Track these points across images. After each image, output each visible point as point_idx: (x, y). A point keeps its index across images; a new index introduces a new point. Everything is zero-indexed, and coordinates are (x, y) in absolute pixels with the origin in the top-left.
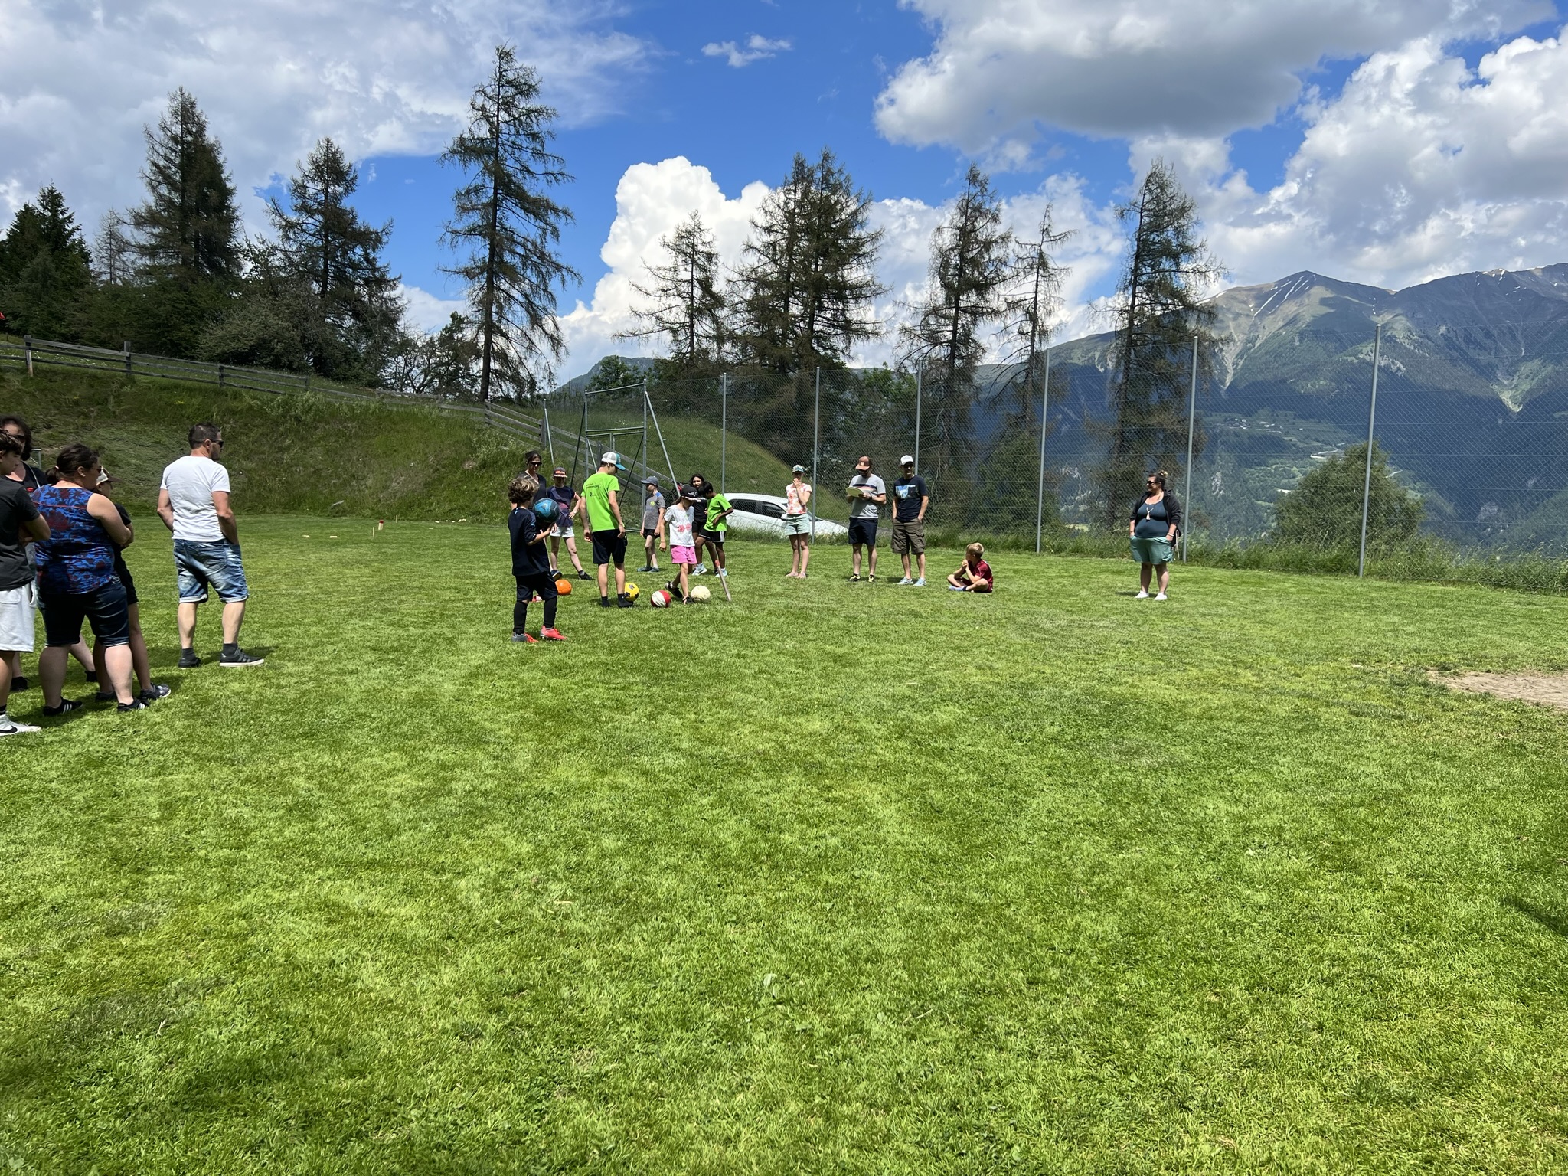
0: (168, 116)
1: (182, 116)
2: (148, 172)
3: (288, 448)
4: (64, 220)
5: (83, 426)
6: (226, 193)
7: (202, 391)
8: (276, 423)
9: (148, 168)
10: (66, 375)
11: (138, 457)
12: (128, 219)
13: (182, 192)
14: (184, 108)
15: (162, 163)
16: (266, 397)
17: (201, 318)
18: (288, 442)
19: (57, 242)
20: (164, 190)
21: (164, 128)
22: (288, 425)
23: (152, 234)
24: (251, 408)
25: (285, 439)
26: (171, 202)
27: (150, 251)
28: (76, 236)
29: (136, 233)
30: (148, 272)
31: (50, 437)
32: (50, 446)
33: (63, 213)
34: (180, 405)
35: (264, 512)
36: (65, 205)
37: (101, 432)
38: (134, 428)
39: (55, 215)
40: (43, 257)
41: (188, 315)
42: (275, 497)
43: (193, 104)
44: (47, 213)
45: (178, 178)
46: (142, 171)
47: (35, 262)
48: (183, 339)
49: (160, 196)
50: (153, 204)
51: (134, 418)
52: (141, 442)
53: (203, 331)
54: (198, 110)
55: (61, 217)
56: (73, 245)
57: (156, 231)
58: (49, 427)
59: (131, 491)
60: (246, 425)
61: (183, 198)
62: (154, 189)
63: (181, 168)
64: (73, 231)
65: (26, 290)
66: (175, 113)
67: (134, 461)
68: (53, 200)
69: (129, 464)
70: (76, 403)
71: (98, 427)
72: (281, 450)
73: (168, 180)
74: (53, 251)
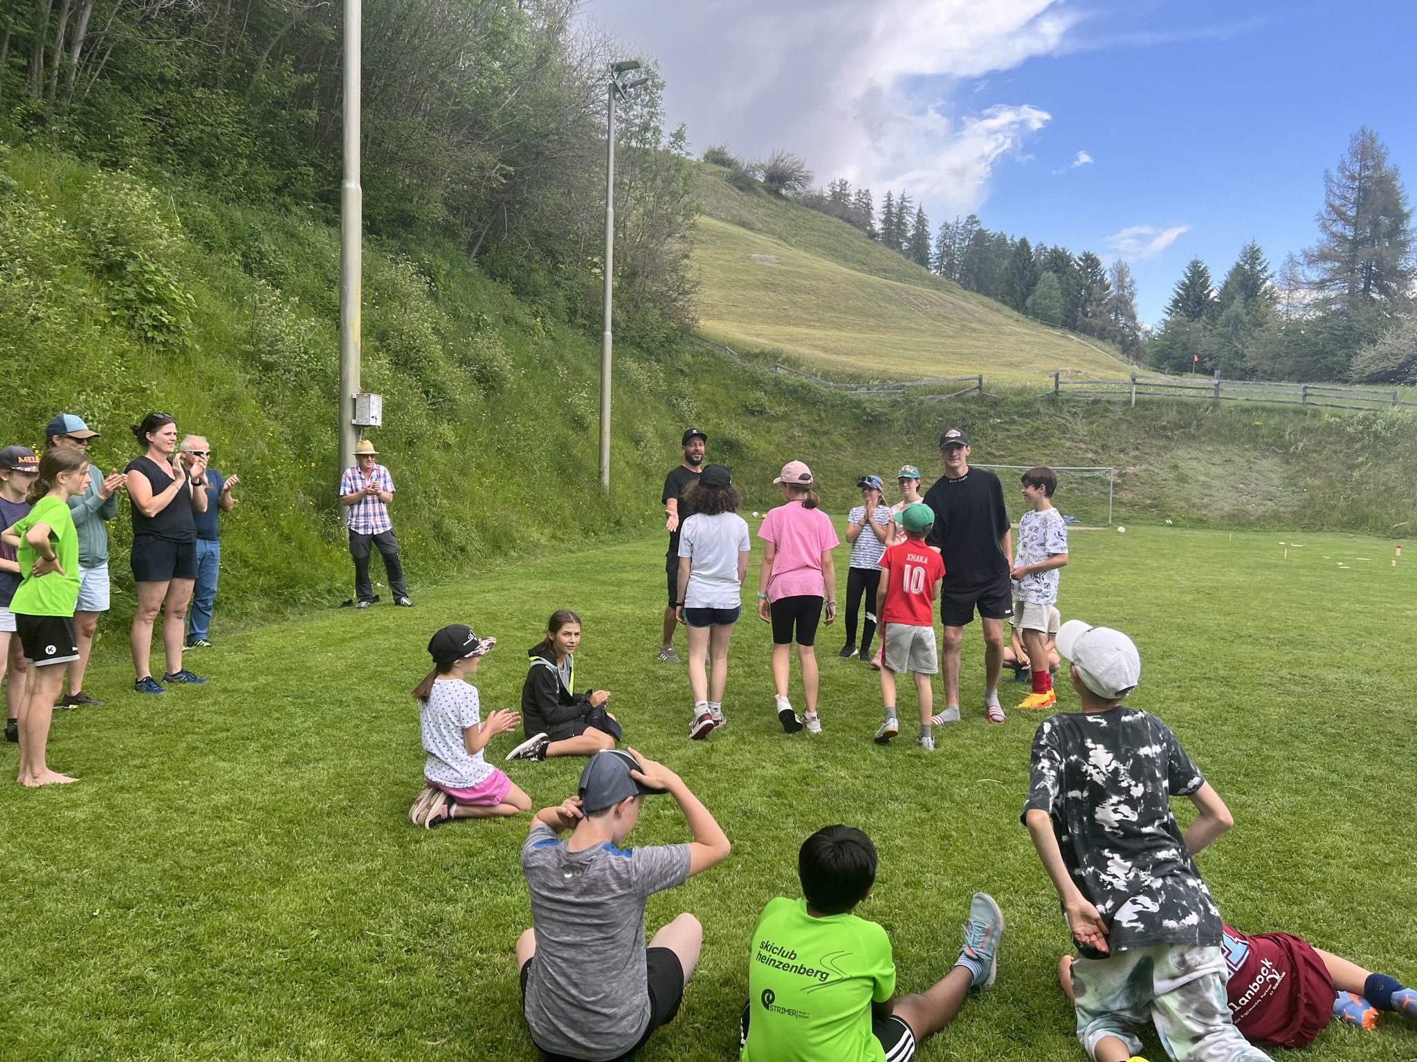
0: (1347, 157)
1: (1362, 153)
2: (1324, 212)
3: (1359, 466)
4: (1259, 271)
5: (1165, 447)
6: (1400, 217)
7: (1283, 412)
8: (1352, 440)
9: (1323, 208)
10: (1160, 404)
11: (1207, 475)
12: (1301, 260)
13: (1356, 225)
14: (1364, 147)
15: (1337, 202)
16: (1347, 413)
17: (1358, 342)
18: (1361, 459)
19: (1252, 290)
20: (1338, 228)
21: (1342, 169)
22: (1366, 442)
23: (1325, 269)
24: (1329, 425)
25: (1359, 456)
26: (1343, 238)
27: (1321, 285)
28: (1268, 283)
29: (1307, 272)
30: (1317, 305)
31: (1136, 457)
32: (1134, 465)
33: (1260, 265)
34: (1257, 426)
35: (1319, 530)
36: (1263, 257)
37: (1180, 453)
38: (1209, 449)
39: (1252, 268)
40: (1237, 305)
41: (1346, 340)
42: (1336, 515)
43: (1373, 140)
44: (1247, 267)
45: (1352, 213)
46: (1319, 214)
47: (1231, 309)
48: (1337, 363)
49: (1334, 235)
50: (1326, 242)
51: (1211, 439)
52: (1214, 460)
53: (1356, 354)
54: (1379, 143)
55: (1259, 268)
56: (1265, 292)
57: (1329, 265)
58: (1137, 449)
59: (1194, 505)
60: (1320, 442)
61: (1356, 230)
62: (1324, 227)
63: (1357, 204)
64: (1267, 279)
65: (1220, 335)
66: (1354, 154)
67: (1202, 478)
68: (1253, 255)
69: (1197, 481)
70: (1164, 428)
71: (1178, 448)
72: (1352, 467)
73: (1342, 216)
74: (1246, 300)
